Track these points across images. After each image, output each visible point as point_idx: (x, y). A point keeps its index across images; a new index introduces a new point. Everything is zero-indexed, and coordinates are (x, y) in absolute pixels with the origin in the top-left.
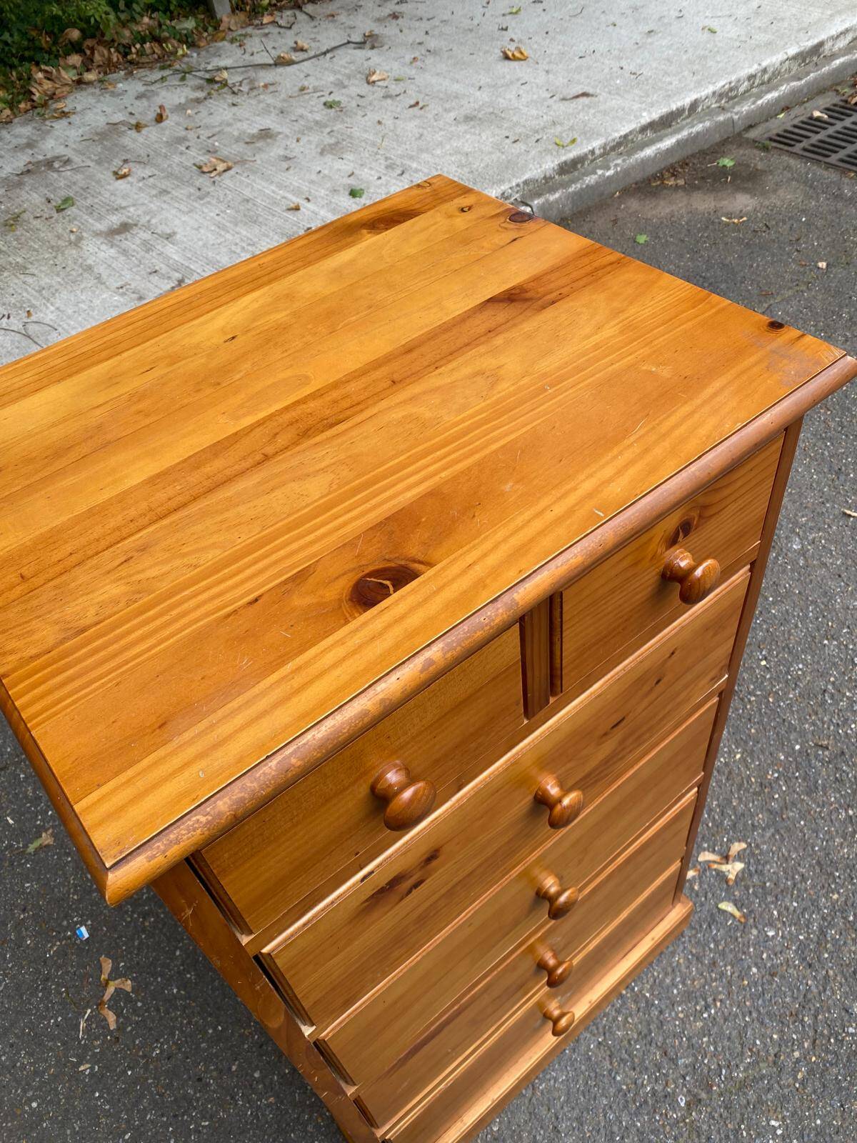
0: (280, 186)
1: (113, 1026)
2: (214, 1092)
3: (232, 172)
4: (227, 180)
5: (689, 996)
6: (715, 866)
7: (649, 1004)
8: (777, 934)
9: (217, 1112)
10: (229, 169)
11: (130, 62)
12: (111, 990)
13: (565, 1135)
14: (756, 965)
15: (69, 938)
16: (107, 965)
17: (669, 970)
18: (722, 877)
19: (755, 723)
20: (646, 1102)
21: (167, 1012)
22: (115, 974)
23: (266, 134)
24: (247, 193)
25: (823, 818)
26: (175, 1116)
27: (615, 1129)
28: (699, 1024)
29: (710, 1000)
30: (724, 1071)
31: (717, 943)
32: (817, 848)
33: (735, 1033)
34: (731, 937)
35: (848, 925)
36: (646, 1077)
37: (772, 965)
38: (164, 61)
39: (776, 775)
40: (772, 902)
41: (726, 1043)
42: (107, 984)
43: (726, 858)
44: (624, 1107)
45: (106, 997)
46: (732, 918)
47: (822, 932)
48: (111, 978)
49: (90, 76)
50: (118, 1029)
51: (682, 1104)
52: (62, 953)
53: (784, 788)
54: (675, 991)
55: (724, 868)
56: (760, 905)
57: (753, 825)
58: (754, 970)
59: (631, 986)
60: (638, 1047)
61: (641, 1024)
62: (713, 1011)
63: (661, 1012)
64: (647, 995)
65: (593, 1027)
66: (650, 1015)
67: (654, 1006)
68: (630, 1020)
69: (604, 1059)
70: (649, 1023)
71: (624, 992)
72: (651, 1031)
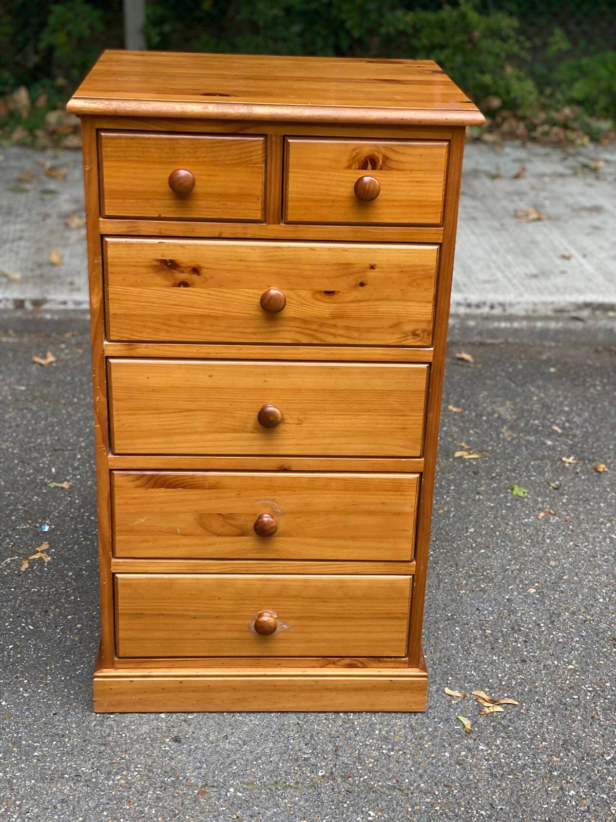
0: (572, 243)
1: (23, 569)
2: (49, 619)
3: (540, 223)
4: (531, 227)
5: (385, 739)
6: (481, 701)
7: (353, 727)
8: (487, 751)
9: (43, 627)
10: (539, 219)
11: (530, 137)
12: (37, 556)
13: (229, 743)
14: (451, 754)
15: (36, 527)
16: (45, 546)
17: (386, 723)
18: (480, 708)
19: (608, 660)
20: (297, 760)
21: (57, 579)
22: (47, 551)
23: (597, 210)
24: (539, 238)
25: (599, 724)
26: (19, 617)
27: (264, 758)
28: (376, 753)
29: (397, 748)
30: (366, 777)
31: (436, 729)
32: (574, 734)
33: (396, 770)
34: (449, 733)
35: (548, 775)
36: (310, 751)
37: (463, 760)
38: (558, 144)
39: (590, 689)
40: (503, 737)
41: (384, 770)
42: (38, 552)
43: (493, 701)
44: (281, 753)
45: (31, 558)
46: (462, 726)
47: (524, 767)
48: (42, 552)
49: (488, 137)
50: (24, 572)
51: (320, 774)
52: (26, 531)
53: (588, 698)
54: (377, 732)
55: (486, 704)
56: (491, 733)
57: (538, 701)
58: (447, 754)
59: (349, 714)
60: (321, 738)
61: (336, 732)
62: (392, 753)
63: (356, 735)
64: (356, 723)
65: (302, 716)
66: (346, 732)
67: (355, 730)
68: (330, 726)
69: (293, 731)
70: (341, 734)
71: (341, 714)
72: (339, 737)
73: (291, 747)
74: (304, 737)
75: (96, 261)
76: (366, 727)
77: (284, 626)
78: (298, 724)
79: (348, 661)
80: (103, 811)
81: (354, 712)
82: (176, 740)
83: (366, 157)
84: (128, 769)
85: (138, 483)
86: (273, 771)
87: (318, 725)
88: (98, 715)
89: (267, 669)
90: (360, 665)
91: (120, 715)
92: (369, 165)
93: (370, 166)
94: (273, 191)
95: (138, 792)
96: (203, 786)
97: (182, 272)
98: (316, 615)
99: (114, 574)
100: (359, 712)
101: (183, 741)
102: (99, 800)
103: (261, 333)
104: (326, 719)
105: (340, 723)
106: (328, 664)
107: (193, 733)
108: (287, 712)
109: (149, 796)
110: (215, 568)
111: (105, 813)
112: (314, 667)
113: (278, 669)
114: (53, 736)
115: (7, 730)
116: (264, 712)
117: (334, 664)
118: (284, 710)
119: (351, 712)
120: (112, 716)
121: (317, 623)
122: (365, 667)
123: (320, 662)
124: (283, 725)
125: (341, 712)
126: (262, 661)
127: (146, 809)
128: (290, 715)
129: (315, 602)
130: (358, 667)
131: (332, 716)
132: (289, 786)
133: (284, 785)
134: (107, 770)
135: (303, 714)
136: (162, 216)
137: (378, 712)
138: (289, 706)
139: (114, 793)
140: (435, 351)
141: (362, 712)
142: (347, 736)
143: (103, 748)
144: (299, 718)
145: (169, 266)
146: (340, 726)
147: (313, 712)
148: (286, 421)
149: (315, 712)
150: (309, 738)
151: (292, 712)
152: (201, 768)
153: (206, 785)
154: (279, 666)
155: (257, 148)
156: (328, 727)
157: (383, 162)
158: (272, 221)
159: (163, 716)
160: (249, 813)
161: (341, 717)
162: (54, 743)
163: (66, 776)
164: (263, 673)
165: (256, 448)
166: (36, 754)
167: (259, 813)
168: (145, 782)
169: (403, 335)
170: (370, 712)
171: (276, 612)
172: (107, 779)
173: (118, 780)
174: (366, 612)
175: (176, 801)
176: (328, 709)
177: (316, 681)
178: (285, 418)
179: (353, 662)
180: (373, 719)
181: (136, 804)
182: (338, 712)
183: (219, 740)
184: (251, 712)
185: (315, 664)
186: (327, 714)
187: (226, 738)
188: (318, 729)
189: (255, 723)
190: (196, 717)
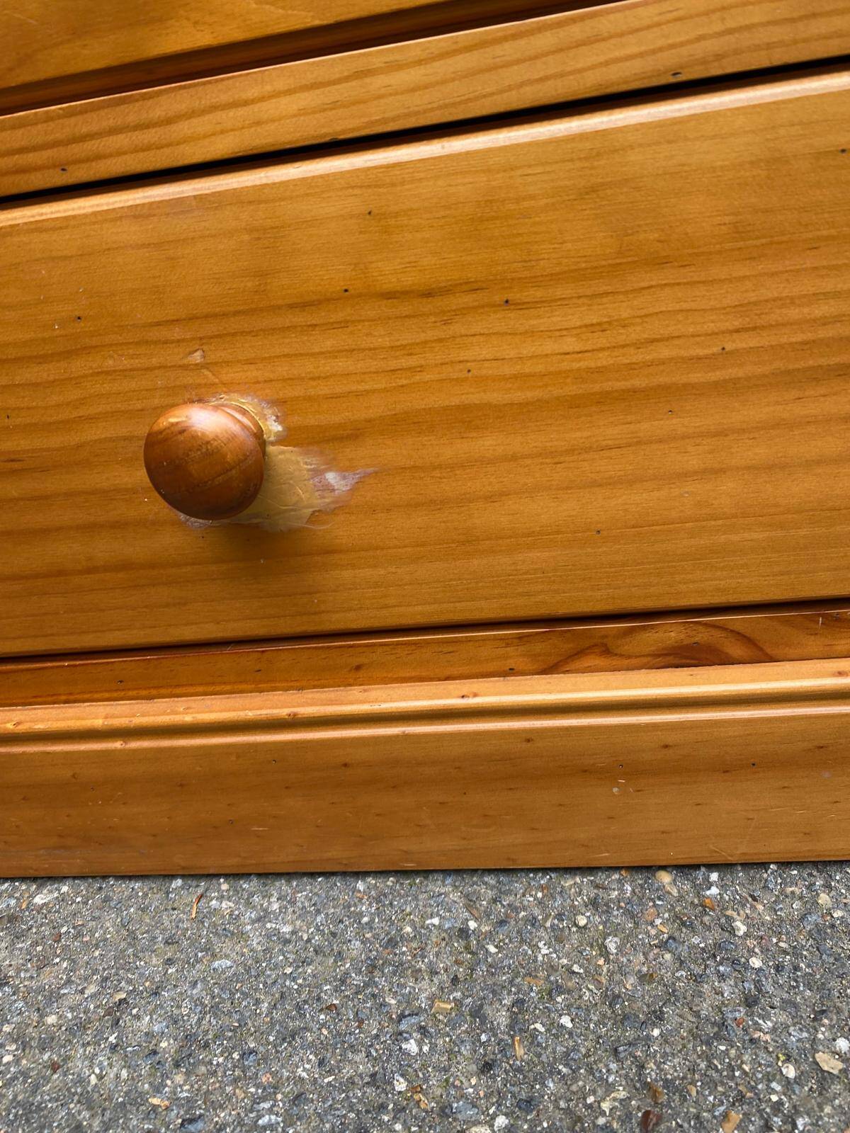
59: (700, 874)
60: (566, 1021)
61: (645, 978)
63: (750, 1002)
64: (742, 929)
65: (485, 888)
66: (697, 979)
67: (739, 966)
68: (612, 944)
69: (433, 973)
70: (672, 996)
71: (665, 878)
72: (659, 1017)
73: (401, 1085)
74: (477, 1013)
76: (796, 952)
77: (331, 477)
78: (464, 933)
79: (671, 633)
81: (724, 867)
87: (558, 938)
89: (309, 695)
90: (736, 650)
98: (475, 397)
100: (746, 865)
104: (594, 903)
105: (661, 926)
106: (579, 653)
108: (426, 873)
112: (512, 672)
113: (355, 692)
116: (327, 874)
117: (606, 651)
118: (410, 866)
119: (711, 867)
121: (488, 443)
122: (760, 655)
123: (538, 647)
124: (392, 943)
125: (663, 868)
126: (285, 655)
129: (463, 311)
130: (725, 660)
131: (621, 888)
135: (491, 880)
138: (431, 847)
141: (764, 865)
142: (705, 1009)
144: (471, 902)
146: (663, 945)
147: (535, 871)
149: (545, 870)
150: (502, 1019)
151: (446, 872)
154: (357, 675)
156: (604, 952)
161: (662, 894)
164: (283, 712)
170: (799, 864)
171: (274, 403)
174: (751, 341)
176: (604, 857)
177: (529, 737)
179: (702, 636)
180: (824, 899)
182: (650, 869)
183: (83, 1027)
184: (279, 875)
185: (515, 657)
186: (601, 878)
187: (115, 1013)
188: (552, 968)
189: (277, 932)
190: (63, 899)
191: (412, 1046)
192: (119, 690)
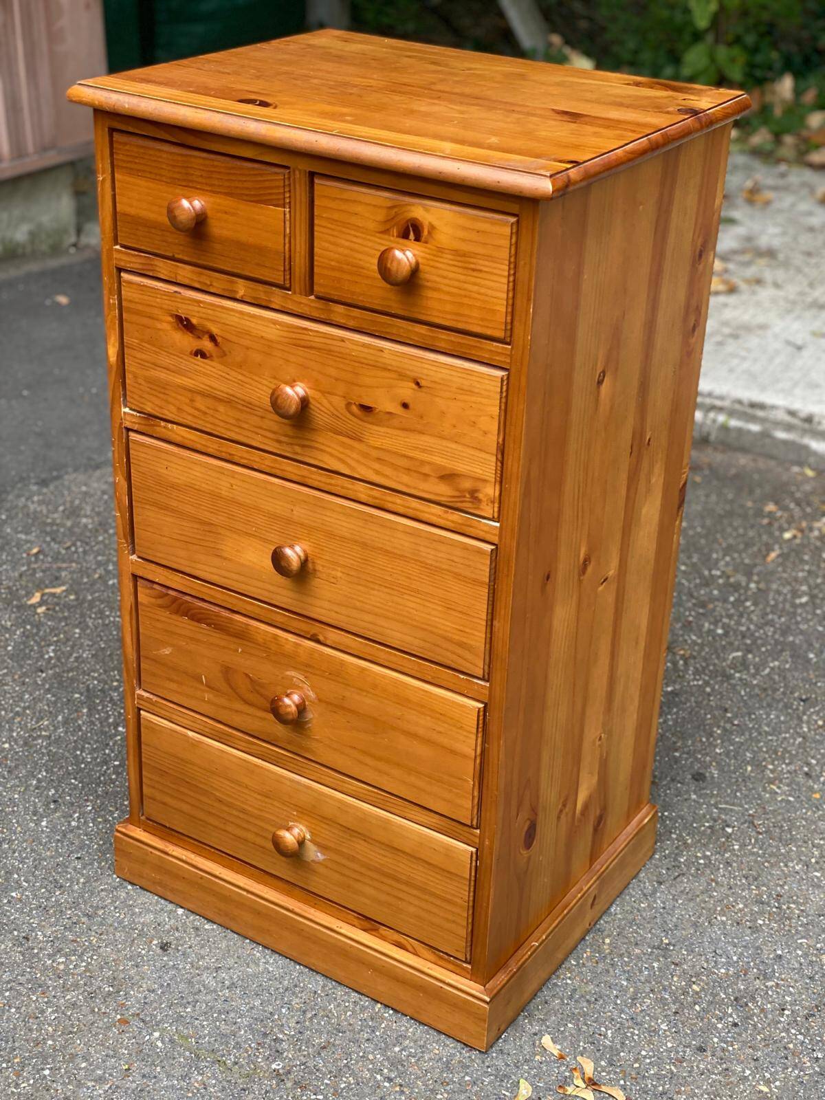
5: (395, 1063)
6: (578, 1074)
7: (375, 1028)
13: (215, 977)
17: (421, 1043)
18: (565, 1082)
20: (265, 1036)
27: (232, 1015)
28: (367, 1074)
29: (398, 1080)
31: (475, 1082)
36: (293, 1033)
43: (592, 1083)
44: (256, 1019)
51: (274, 1066)
54: (397, 1049)
55: (579, 1083)
59: (388, 1009)
60: (323, 1023)
61: (349, 1024)
62: (387, 1084)
64: (384, 1025)
65: (330, 984)
66: (361, 1031)
67: (373, 1033)
69: (301, 998)
70: (352, 1031)
71: (378, 1005)
72: (344, 1033)
73: (276, 1017)
74: (304, 1012)
75: (111, 301)
76: (390, 1036)
77: (319, 855)
78: (316, 992)
79: (395, 936)
80: (7, 990)
81: (396, 1011)
82: (164, 947)
83: (407, 221)
84: (80, 956)
85: (160, 601)
86: (225, 1035)
87: (338, 1005)
88: (118, 879)
90: (410, 948)
91: (139, 890)
92: (412, 233)
93: (412, 236)
94: (298, 249)
95: (64, 987)
96: (133, 1015)
97: (199, 337)
98: (355, 855)
99: (139, 709)
100: (402, 1014)
101: (170, 951)
102: (18, 975)
103: (288, 444)
104: (355, 1002)
105: (366, 1016)
106: (372, 930)
107: (190, 947)
108: (317, 973)
109: (68, 997)
110: (244, 744)
111: (7, 994)
112: (354, 926)
113: (312, 909)
114: (51, 882)
115: (16, 854)
117: (378, 932)
118: (313, 968)
119: (393, 1009)
120: (130, 887)
121: (356, 867)
122: (416, 954)
123: (362, 923)
124: (296, 986)
125: (380, 1003)
126: (297, 891)
127: (50, 1010)
128: (318, 978)
129: (355, 836)
130: (407, 951)
131: (366, 1002)
132: (224, 1062)
133: (219, 1059)
134: (61, 946)
135: (334, 983)
136: (176, 256)
137: (426, 1025)
138: (321, 965)
139: (39, 975)
140: (501, 527)
141: (407, 1016)
142: (356, 1036)
143: (84, 919)
144: (324, 986)
145: (184, 326)
146: (362, 1020)
147: (347, 987)
148: (318, 574)
149: (350, 988)
150: (309, 1016)
151: (323, 975)
152: (153, 991)
153: (138, 1015)
155: (277, 184)
156: (346, 1014)
157: (429, 232)
158: (298, 290)
159: (180, 911)
160: (147, 1070)
161: (374, 1009)
162: (43, 890)
163: (16, 933)
164: (291, 907)
165: (286, 600)
166: (14, 894)
167: (155, 1077)
168: (82, 979)
169: (457, 494)
170: (415, 1020)
171: (310, 832)
172: (50, 956)
173: (59, 963)
175: (90, 1017)
176: (364, 991)
177: (351, 946)
178: (317, 568)
179: (402, 941)
180: (411, 1030)
181: (46, 1000)
182: (377, 1002)
183: (208, 969)
184: (277, 953)
185: (356, 922)
186: (362, 997)
187: (217, 969)
188: (330, 1012)
189: (268, 969)
190: (213, 929)
191: (284, 1010)
192: (251, 877)
